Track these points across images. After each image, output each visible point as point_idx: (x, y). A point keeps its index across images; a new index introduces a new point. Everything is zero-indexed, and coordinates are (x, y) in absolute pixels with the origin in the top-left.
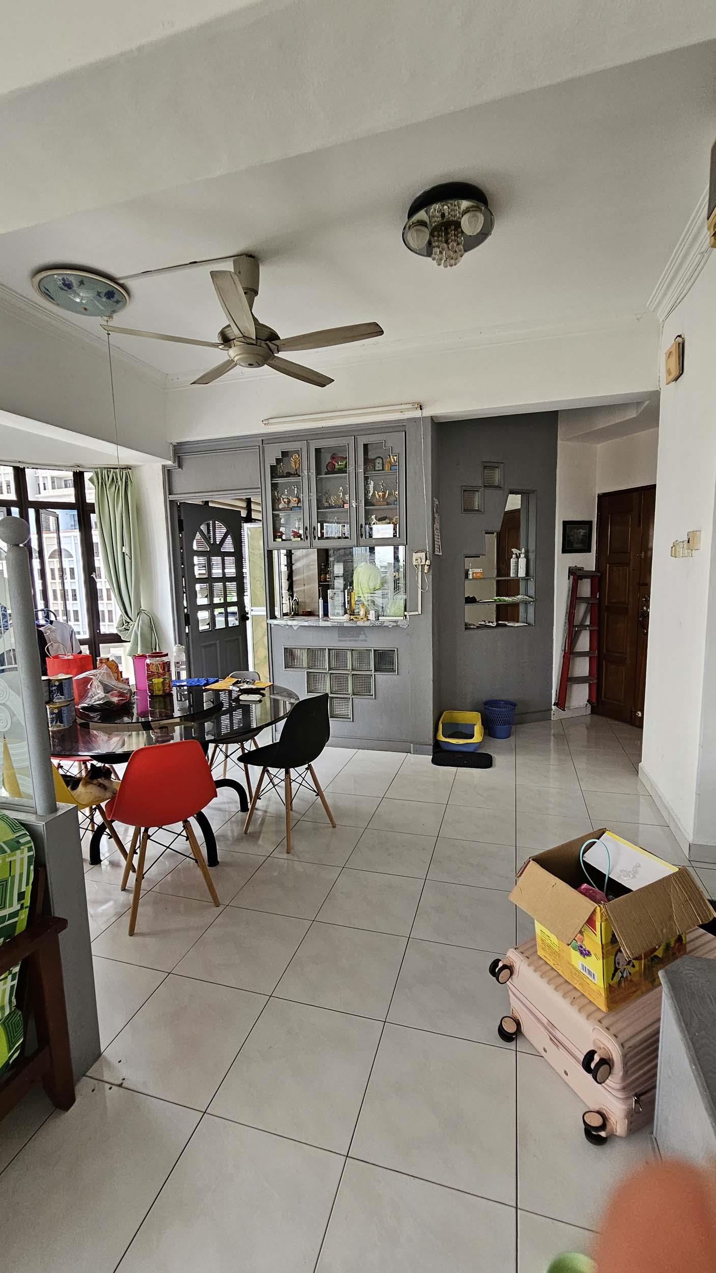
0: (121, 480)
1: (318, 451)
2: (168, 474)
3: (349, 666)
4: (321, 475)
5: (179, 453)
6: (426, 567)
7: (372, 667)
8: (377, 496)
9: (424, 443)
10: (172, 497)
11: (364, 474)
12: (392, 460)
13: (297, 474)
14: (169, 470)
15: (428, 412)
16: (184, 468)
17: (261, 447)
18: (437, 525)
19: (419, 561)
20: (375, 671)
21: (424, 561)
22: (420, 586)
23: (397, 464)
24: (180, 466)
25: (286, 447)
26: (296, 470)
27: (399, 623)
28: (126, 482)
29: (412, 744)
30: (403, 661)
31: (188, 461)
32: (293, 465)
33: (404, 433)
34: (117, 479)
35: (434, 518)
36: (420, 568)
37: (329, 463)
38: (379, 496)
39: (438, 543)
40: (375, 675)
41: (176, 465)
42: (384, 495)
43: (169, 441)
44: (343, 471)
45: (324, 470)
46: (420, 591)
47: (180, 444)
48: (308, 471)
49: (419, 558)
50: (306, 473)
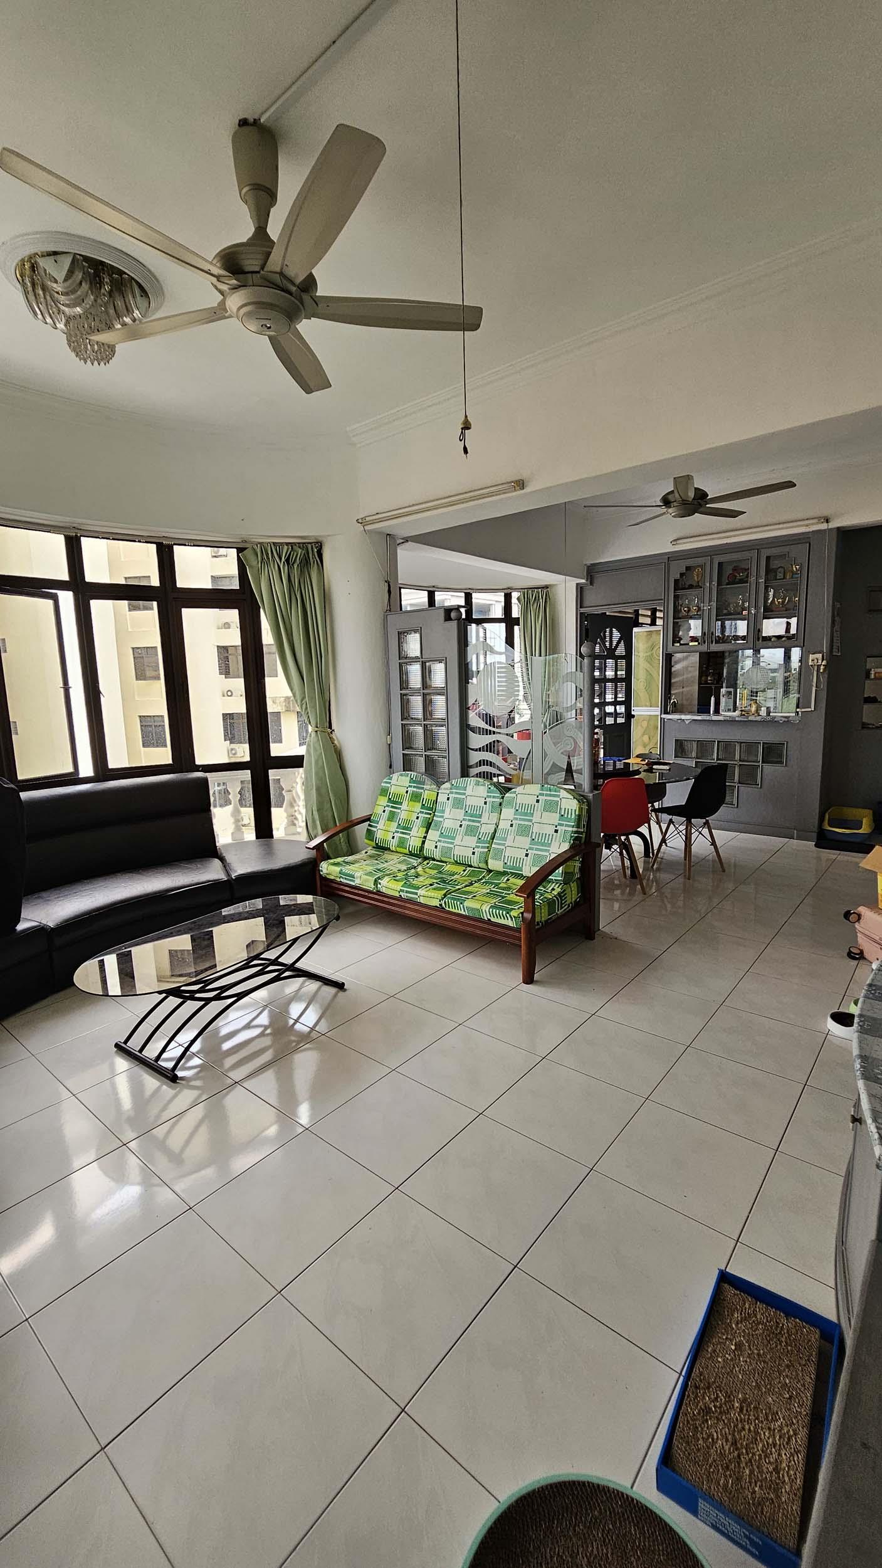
0: (542, 598)
1: (720, 564)
2: (580, 589)
3: (737, 757)
4: (722, 585)
5: (592, 572)
6: (822, 667)
7: (760, 758)
8: (777, 603)
9: (828, 553)
10: (583, 610)
11: (765, 583)
12: (794, 569)
13: (698, 586)
14: (581, 587)
15: (834, 524)
16: (595, 585)
17: (666, 564)
18: (837, 627)
19: (816, 661)
20: (763, 762)
21: (820, 661)
22: (814, 685)
23: (799, 572)
24: (592, 584)
25: (690, 562)
26: (698, 582)
27: (790, 719)
28: (546, 599)
29: (795, 832)
30: (793, 753)
31: (599, 579)
32: (696, 578)
33: (808, 544)
34: (539, 597)
35: (833, 622)
36: (816, 668)
37: (731, 574)
38: (779, 602)
39: (837, 644)
40: (762, 766)
41: (589, 583)
42: (783, 602)
43: (584, 563)
44: (742, 581)
45: (725, 580)
46: (814, 689)
47: (593, 565)
48: (711, 584)
49: (815, 658)
50: (708, 585)
